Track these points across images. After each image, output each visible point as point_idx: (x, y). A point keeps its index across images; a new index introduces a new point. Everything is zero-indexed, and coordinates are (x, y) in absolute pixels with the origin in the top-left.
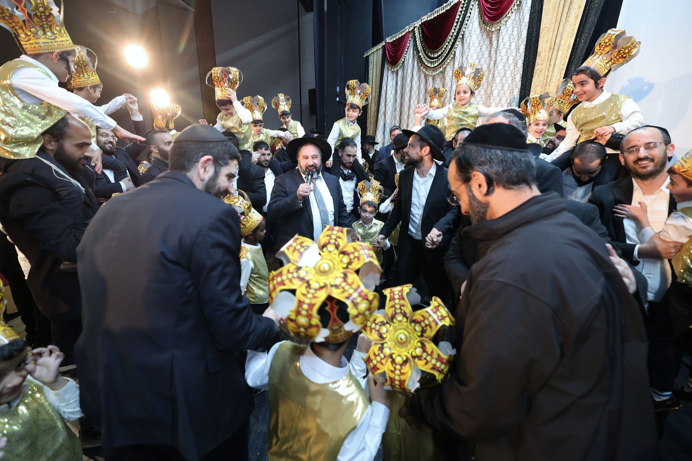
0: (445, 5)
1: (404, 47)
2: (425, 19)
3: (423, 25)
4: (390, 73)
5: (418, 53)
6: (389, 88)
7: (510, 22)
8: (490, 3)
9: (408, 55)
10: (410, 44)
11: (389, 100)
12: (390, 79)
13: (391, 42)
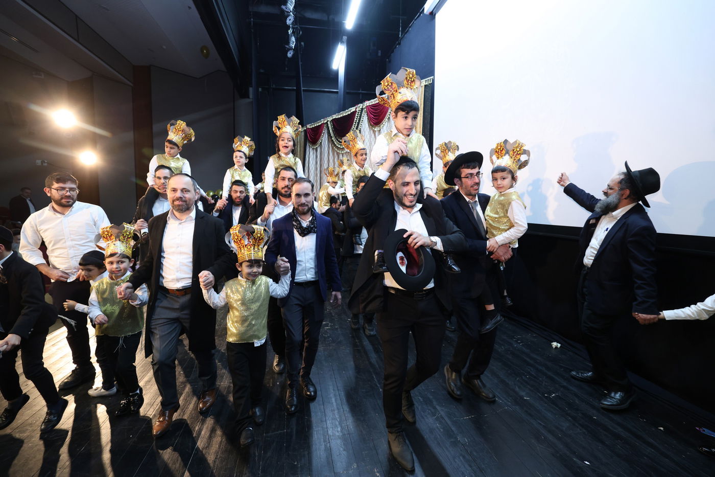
0: (347, 110)
1: (321, 132)
2: (335, 117)
3: (333, 121)
4: (311, 149)
5: (331, 137)
6: (310, 159)
7: (385, 127)
8: (374, 115)
9: (324, 138)
10: (325, 131)
11: (311, 168)
12: (311, 153)
13: (311, 128)
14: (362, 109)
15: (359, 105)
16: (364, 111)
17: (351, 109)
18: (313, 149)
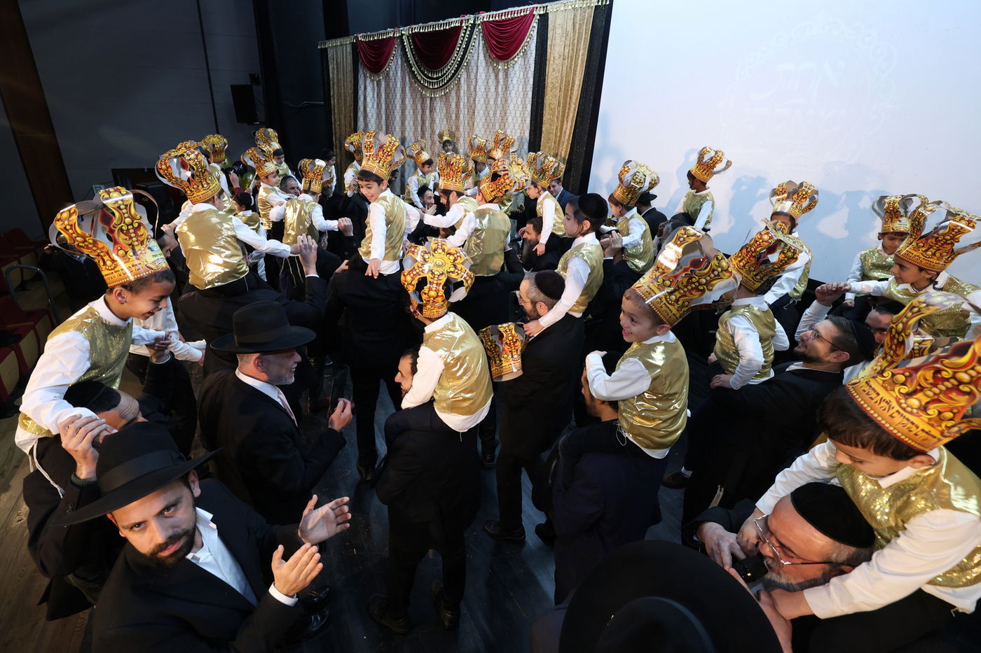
1: (389, 54)
2: (417, 28)
3: (414, 37)
4: (368, 81)
5: (410, 66)
6: (368, 99)
7: (517, 66)
8: (496, 41)
9: (395, 65)
10: (396, 52)
11: (370, 115)
12: (369, 89)
13: (366, 42)
14: (474, 26)
15: (467, 17)
16: (476, 30)
17: (451, 20)
18: (372, 81)
